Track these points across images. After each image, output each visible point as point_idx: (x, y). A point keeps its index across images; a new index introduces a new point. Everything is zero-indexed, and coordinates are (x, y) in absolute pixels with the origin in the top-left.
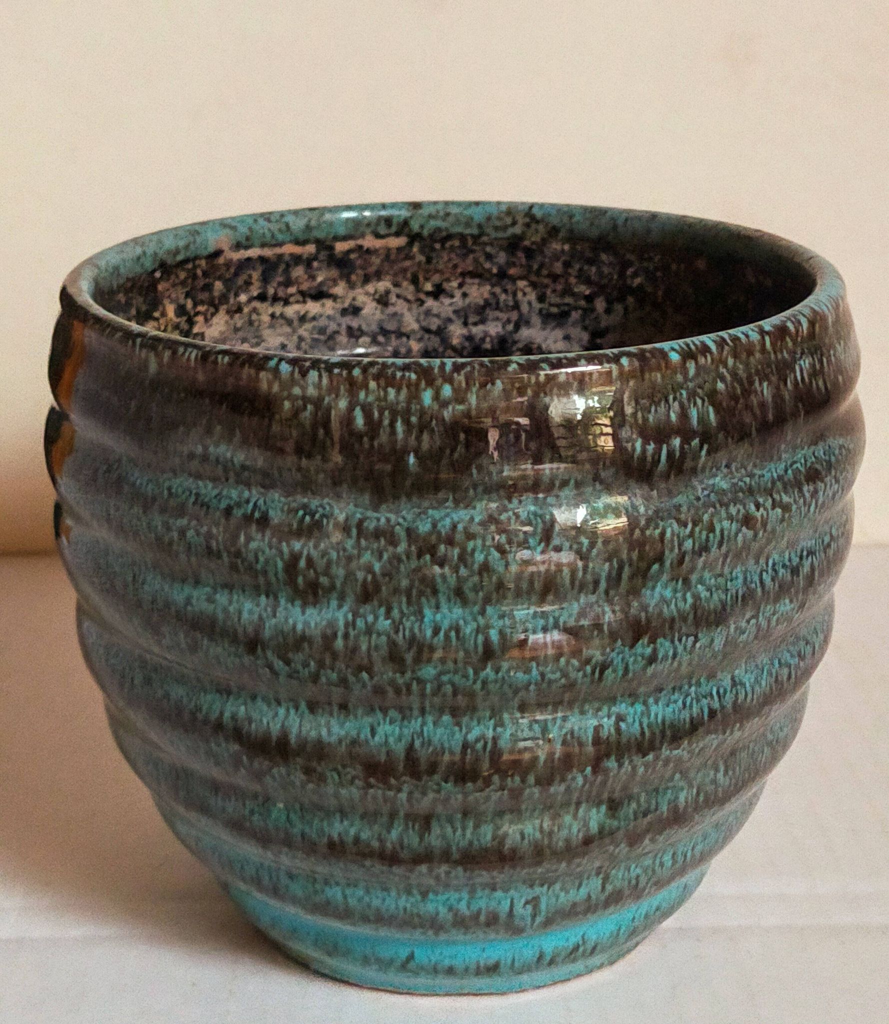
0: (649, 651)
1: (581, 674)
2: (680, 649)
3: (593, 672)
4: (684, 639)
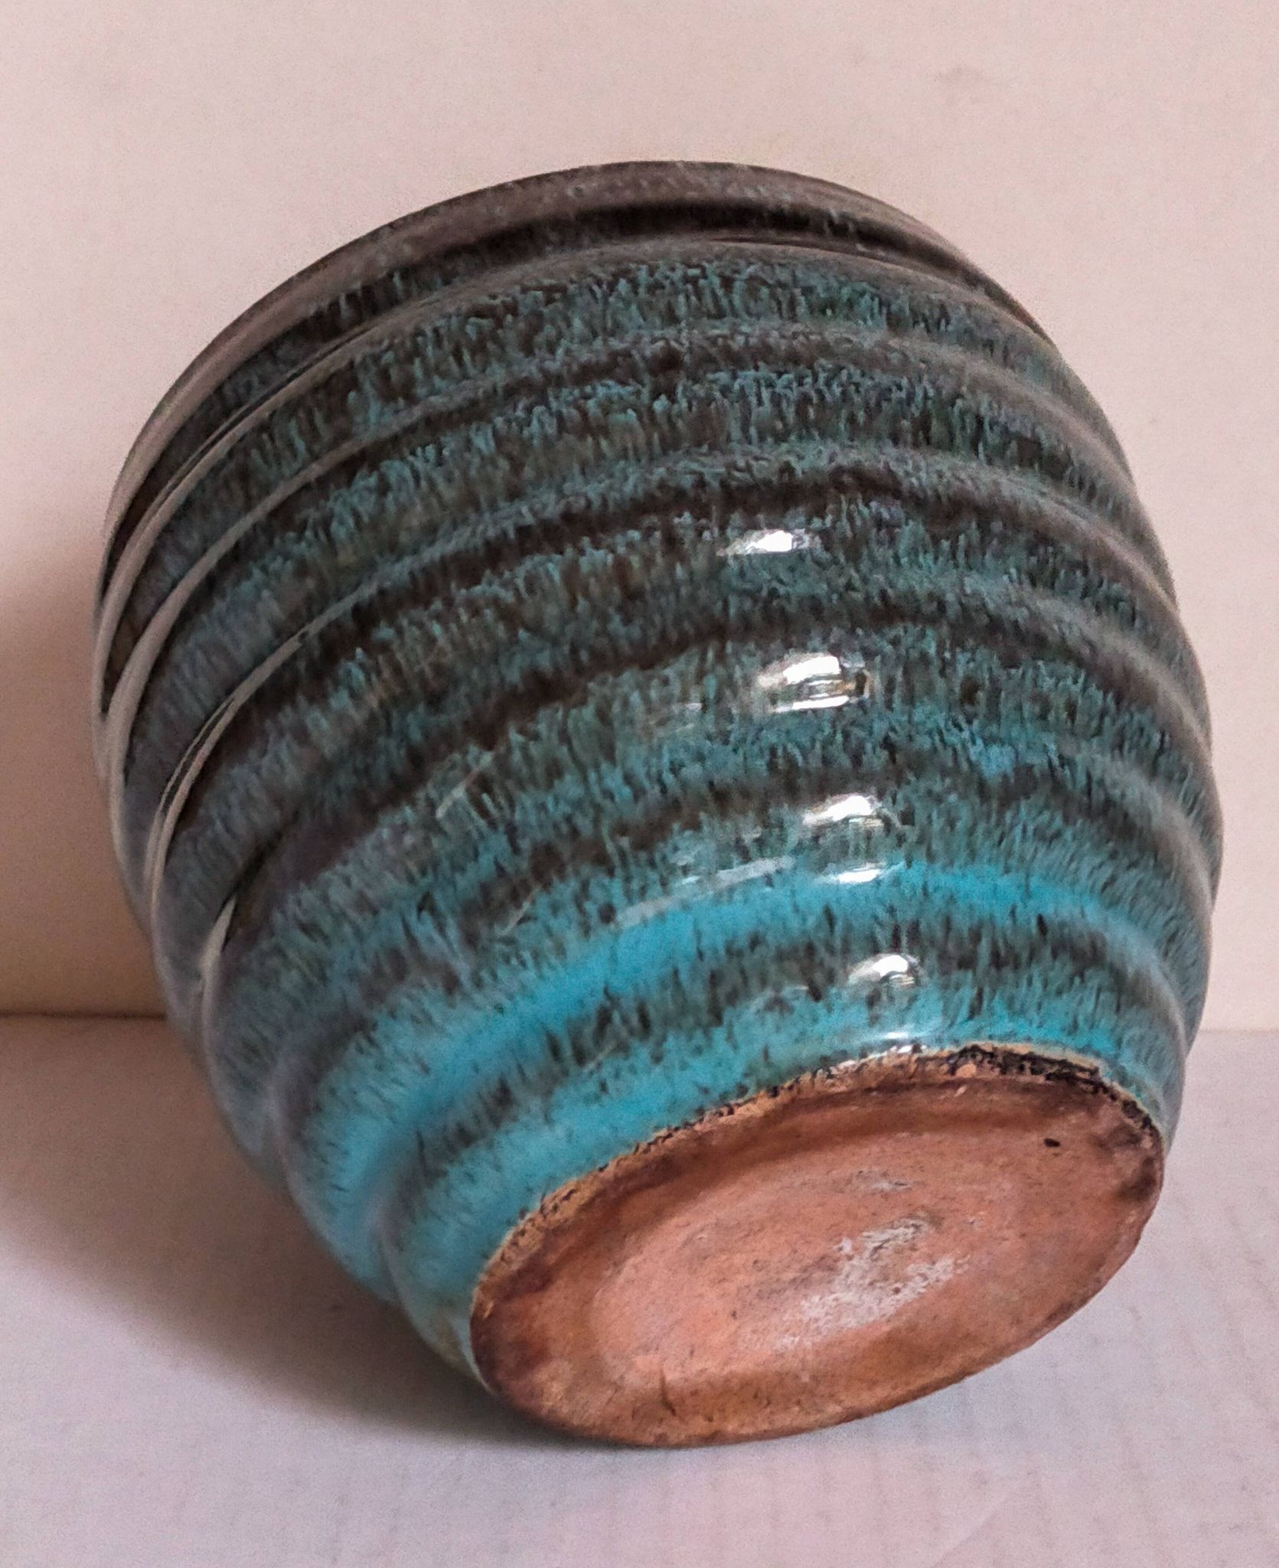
0: (373, 481)
1: (303, 544)
2: (419, 464)
3: (316, 535)
4: (419, 451)
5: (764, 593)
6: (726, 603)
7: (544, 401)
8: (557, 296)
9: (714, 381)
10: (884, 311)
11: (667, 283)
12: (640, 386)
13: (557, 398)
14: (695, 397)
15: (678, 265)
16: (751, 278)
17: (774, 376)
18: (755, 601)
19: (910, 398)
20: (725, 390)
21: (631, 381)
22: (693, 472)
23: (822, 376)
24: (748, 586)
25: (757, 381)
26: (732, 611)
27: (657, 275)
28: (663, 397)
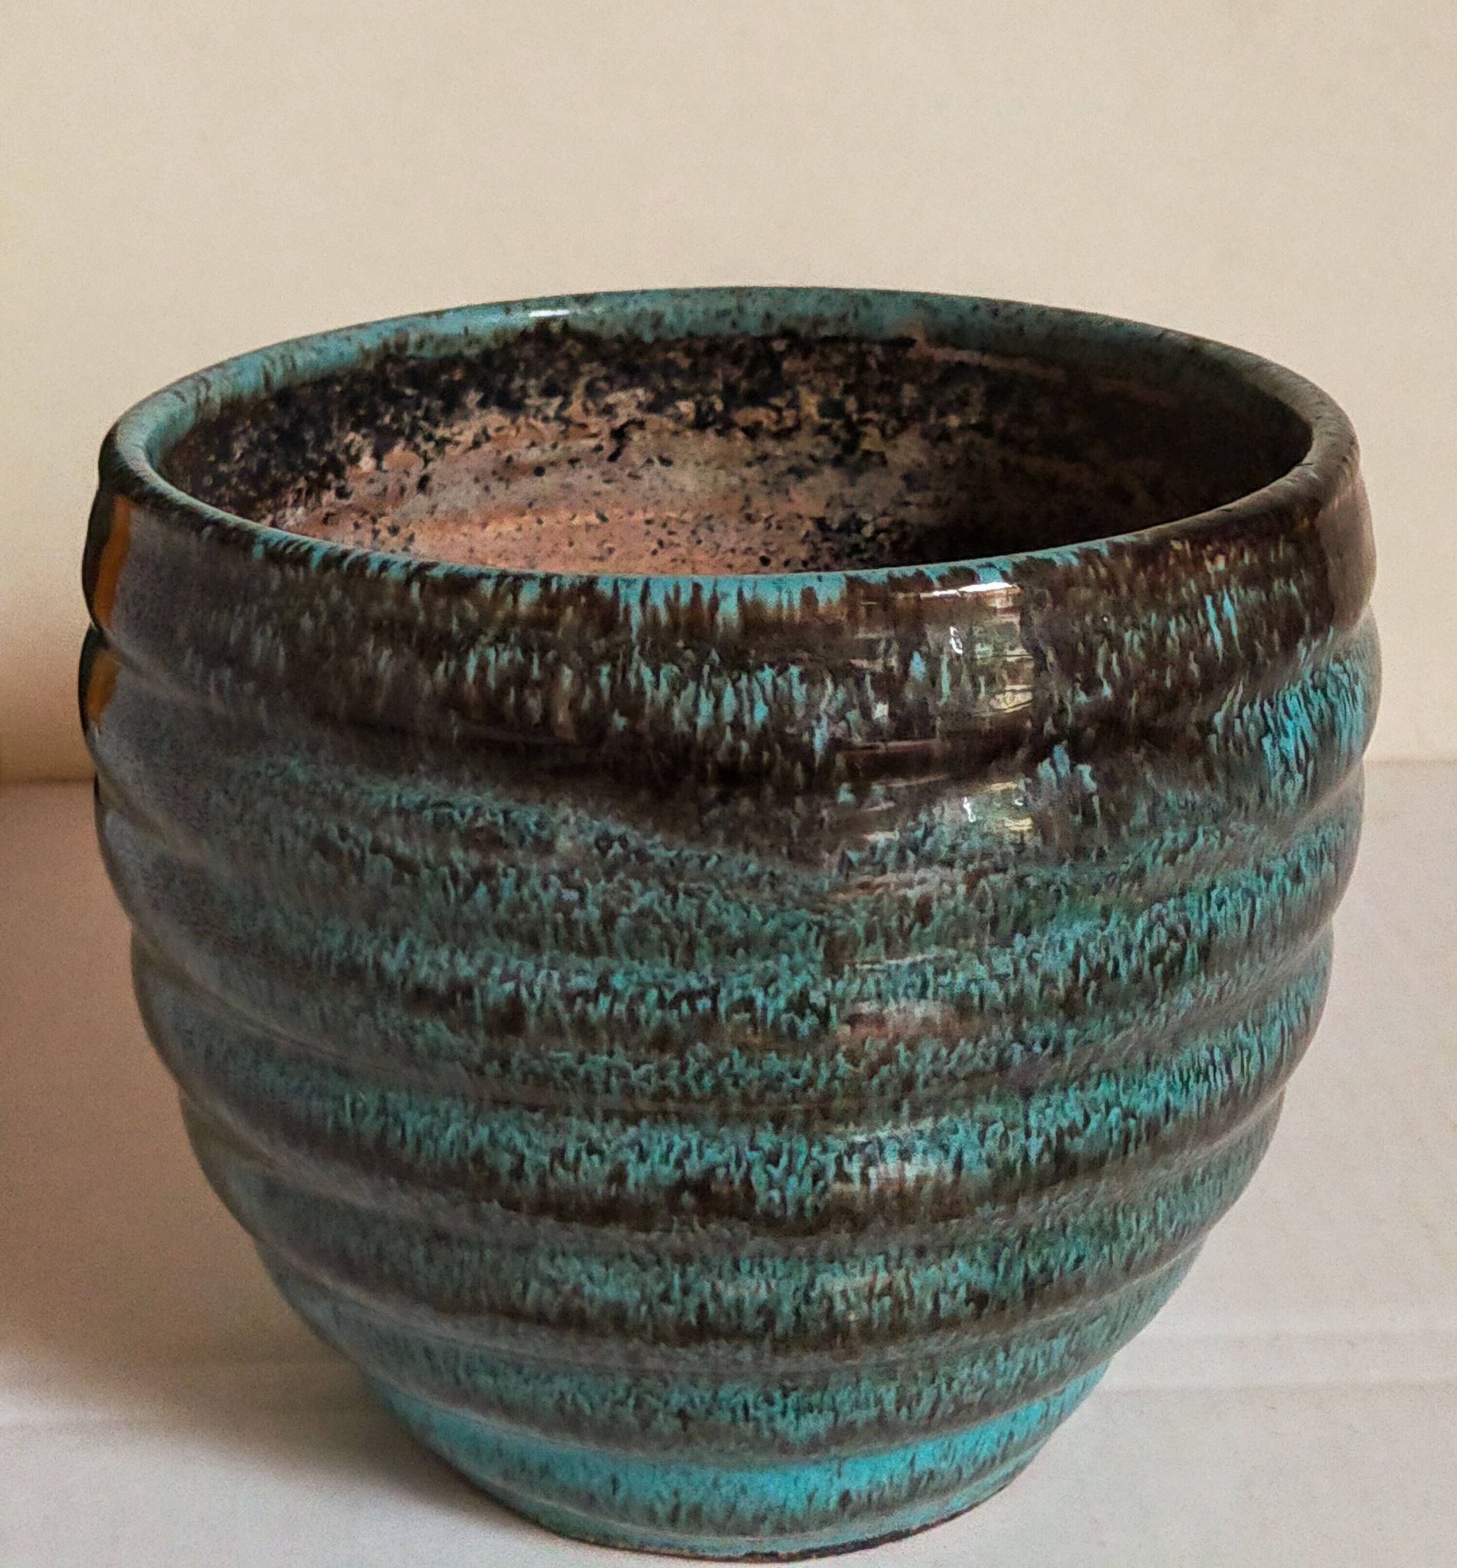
5: (568, 1287)
6: (526, 1286)
7: (371, 1010)
8: (407, 877)
9: (558, 1060)
10: (823, 940)
11: (534, 905)
12: (471, 1042)
13: (385, 1015)
14: (532, 1071)
15: (553, 878)
16: (643, 913)
17: (630, 1066)
18: (558, 1293)
19: (810, 1082)
20: (569, 1073)
21: (463, 1031)
22: (513, 1151)
23: (693, 1068)
24: (554, 1273)
25: (608, 1069)
26: (530, 1297)
27: (526, 892)
28: (496, 1063)
